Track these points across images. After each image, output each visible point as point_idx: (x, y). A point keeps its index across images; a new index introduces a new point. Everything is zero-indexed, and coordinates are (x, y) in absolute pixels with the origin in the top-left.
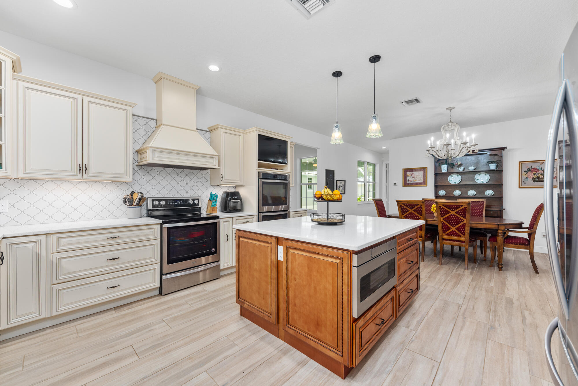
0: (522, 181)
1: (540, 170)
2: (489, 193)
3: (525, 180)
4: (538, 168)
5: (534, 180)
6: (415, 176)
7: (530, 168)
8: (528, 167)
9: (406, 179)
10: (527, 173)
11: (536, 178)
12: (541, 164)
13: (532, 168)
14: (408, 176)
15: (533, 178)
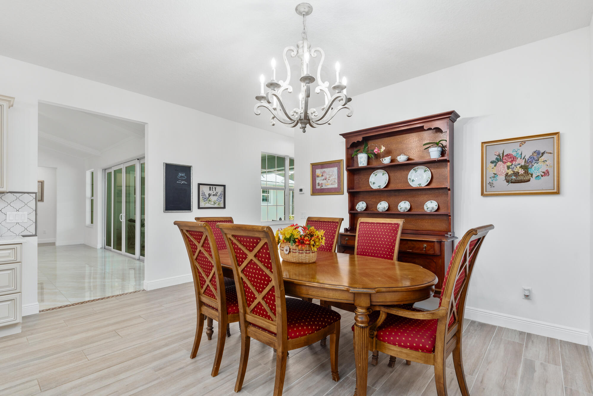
0: (488, 182)
1: (519, 158)
2: (431, 206)
3: (493, 179)
4: (514, 154)
5: (508, 178)
6: (328, 176)
7: (501, 155)
8: (497, 154)
9: (316, 182)
10: (495, 166)
11: (510, 176)
12: (520, 146)
13: (505, 154)
14: (318, 176)
15: (507, 175)
